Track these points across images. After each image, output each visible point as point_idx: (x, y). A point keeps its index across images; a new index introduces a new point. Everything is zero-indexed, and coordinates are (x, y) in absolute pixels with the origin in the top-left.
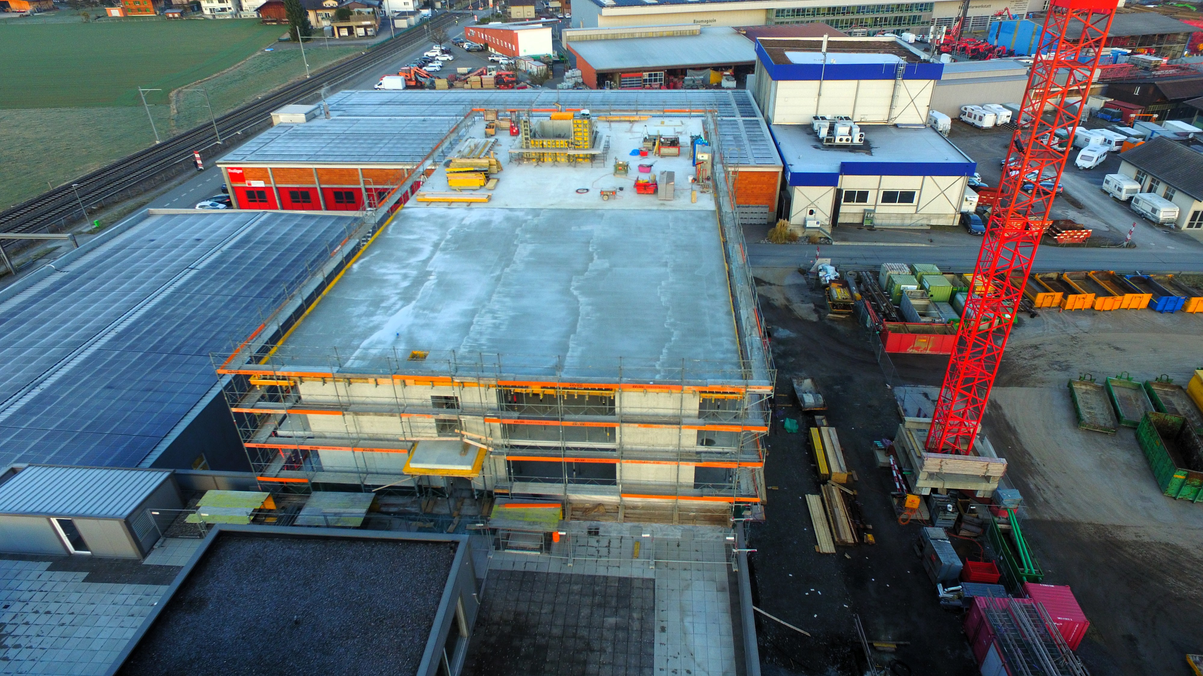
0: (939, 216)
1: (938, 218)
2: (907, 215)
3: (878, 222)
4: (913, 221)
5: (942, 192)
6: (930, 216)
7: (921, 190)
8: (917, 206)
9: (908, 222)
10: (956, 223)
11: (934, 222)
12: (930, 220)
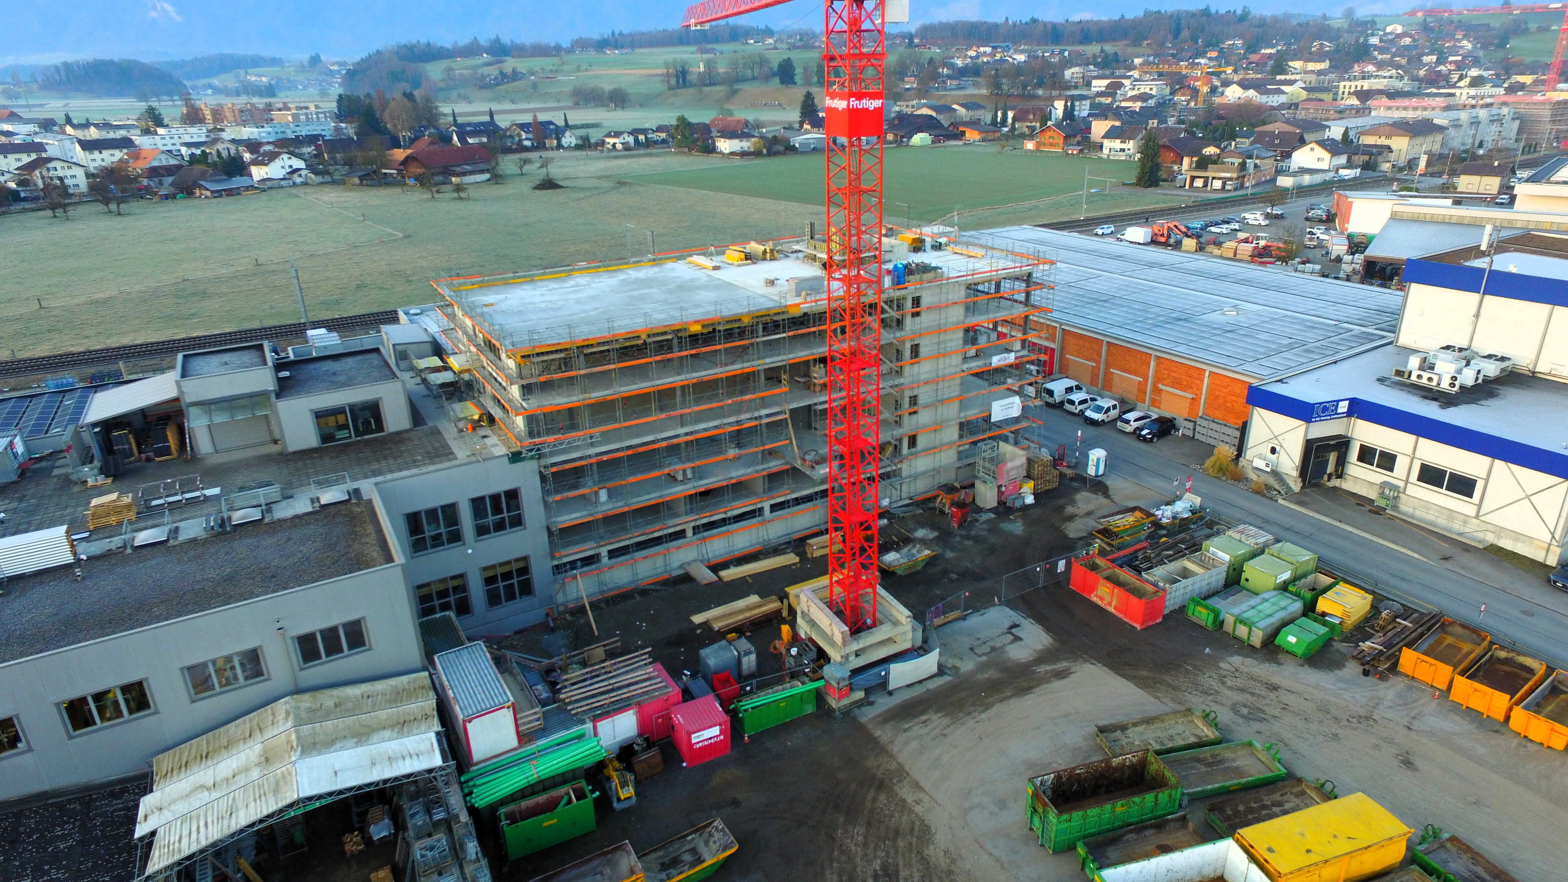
0: (1517, 536)
1: (1516, 540)
2: (1457, 515)
3: (1406, 506)
4: (1468, 530)
5: (1528, 497)
6: (1500, 530)
7: (1487, 480)
8: (1480, 506)
9: (1457, 526)
10: (1552, 561)
11: (1506, 544)
12: (1499, 538)
